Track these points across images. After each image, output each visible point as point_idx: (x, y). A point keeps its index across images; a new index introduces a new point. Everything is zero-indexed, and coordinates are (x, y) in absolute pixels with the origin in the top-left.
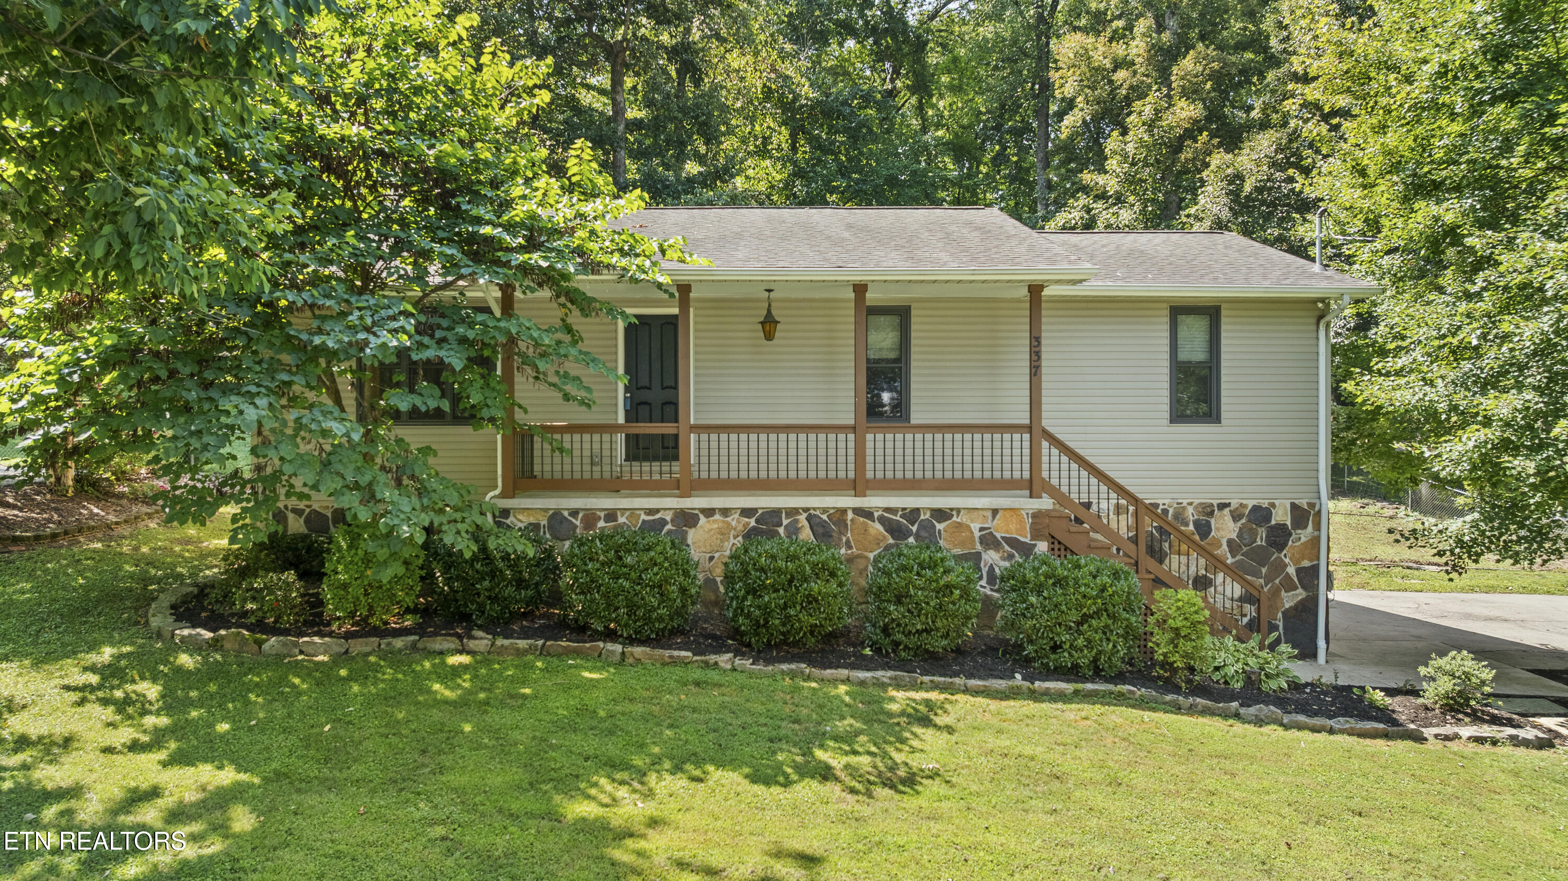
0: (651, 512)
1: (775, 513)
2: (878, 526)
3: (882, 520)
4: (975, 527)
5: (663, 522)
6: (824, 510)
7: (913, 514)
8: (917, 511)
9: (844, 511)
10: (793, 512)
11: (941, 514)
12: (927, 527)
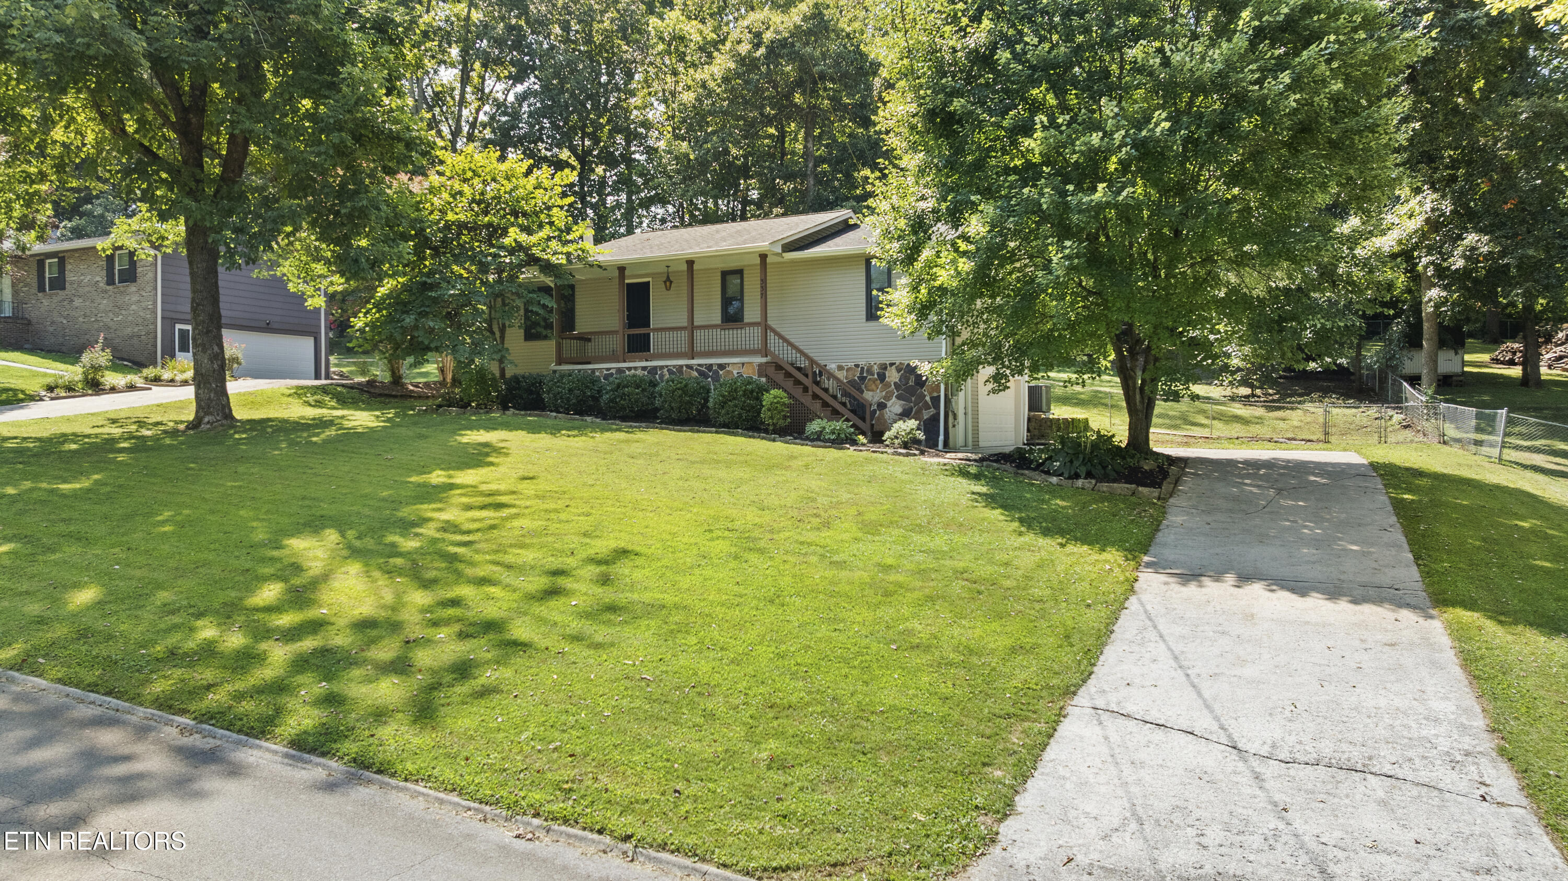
0: (608, 369)
1: (655, 368)
2: (695, 374)
3: (697, 370)
4: (735, 372)
5: (612, 374)
6: (674, 366)
7: (709, 367)
8: (711, 365)
9: (681, 366)
10: (662, 367)
11: (722, 367)
12: (716, 372)
